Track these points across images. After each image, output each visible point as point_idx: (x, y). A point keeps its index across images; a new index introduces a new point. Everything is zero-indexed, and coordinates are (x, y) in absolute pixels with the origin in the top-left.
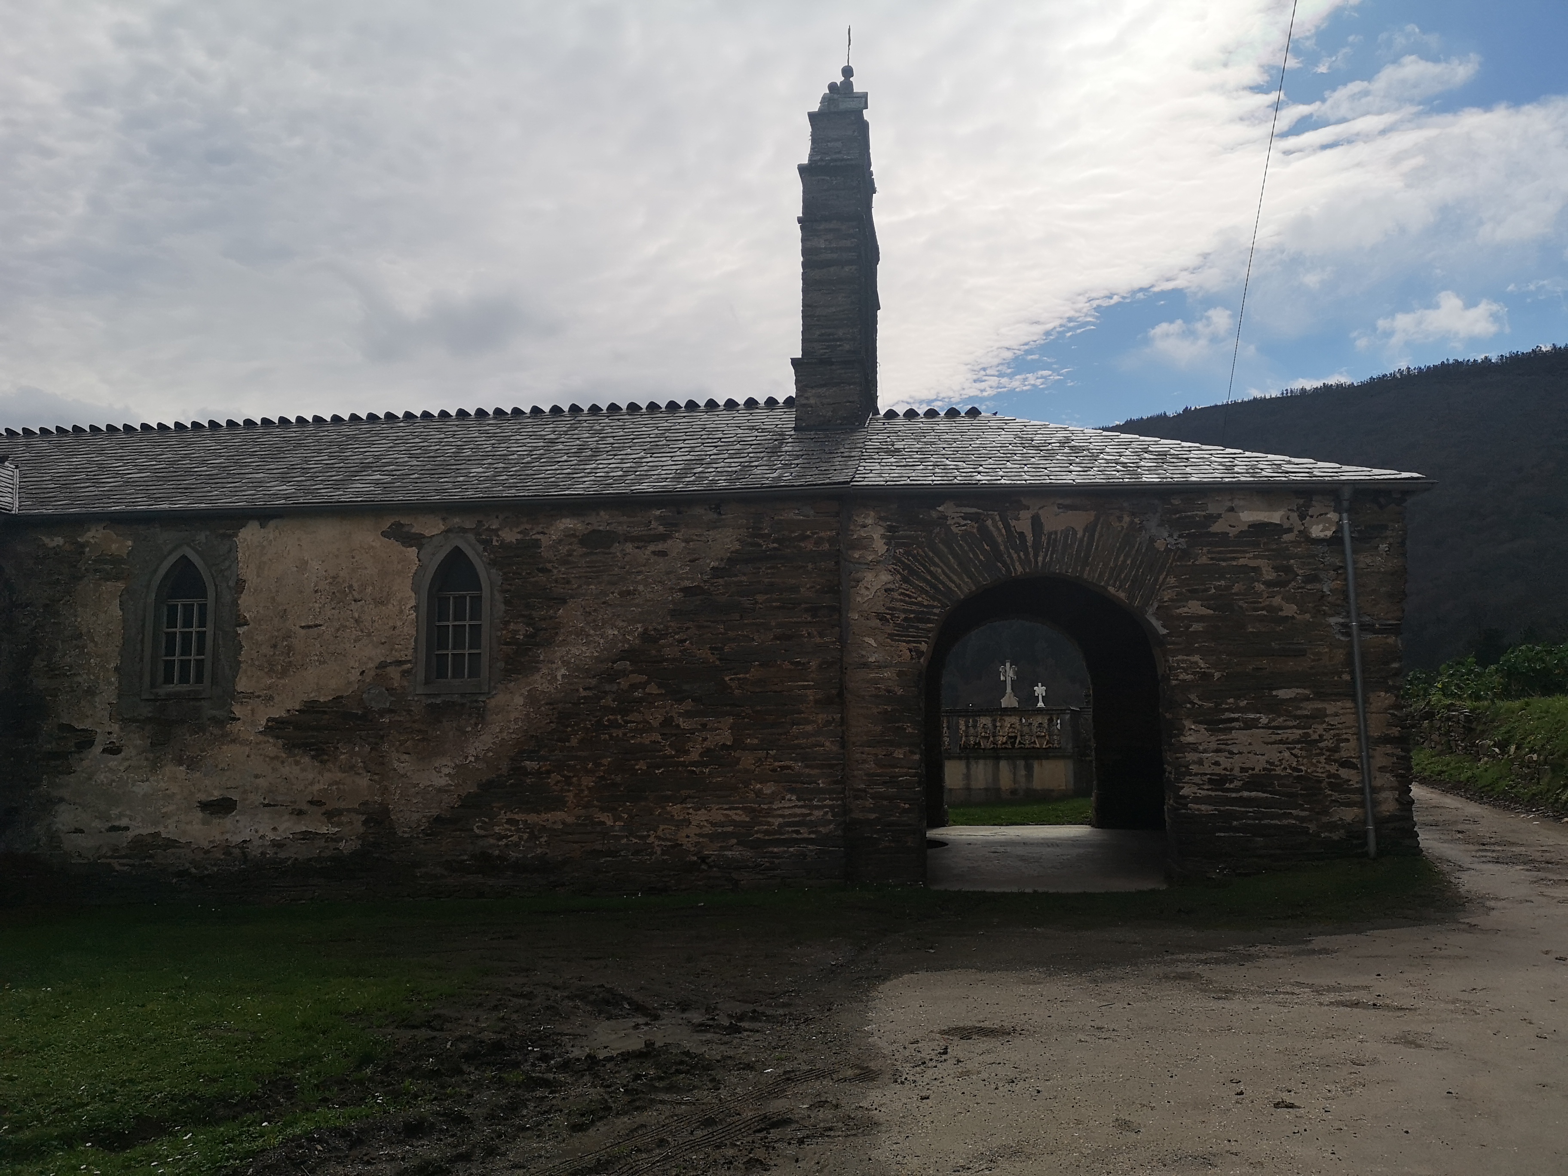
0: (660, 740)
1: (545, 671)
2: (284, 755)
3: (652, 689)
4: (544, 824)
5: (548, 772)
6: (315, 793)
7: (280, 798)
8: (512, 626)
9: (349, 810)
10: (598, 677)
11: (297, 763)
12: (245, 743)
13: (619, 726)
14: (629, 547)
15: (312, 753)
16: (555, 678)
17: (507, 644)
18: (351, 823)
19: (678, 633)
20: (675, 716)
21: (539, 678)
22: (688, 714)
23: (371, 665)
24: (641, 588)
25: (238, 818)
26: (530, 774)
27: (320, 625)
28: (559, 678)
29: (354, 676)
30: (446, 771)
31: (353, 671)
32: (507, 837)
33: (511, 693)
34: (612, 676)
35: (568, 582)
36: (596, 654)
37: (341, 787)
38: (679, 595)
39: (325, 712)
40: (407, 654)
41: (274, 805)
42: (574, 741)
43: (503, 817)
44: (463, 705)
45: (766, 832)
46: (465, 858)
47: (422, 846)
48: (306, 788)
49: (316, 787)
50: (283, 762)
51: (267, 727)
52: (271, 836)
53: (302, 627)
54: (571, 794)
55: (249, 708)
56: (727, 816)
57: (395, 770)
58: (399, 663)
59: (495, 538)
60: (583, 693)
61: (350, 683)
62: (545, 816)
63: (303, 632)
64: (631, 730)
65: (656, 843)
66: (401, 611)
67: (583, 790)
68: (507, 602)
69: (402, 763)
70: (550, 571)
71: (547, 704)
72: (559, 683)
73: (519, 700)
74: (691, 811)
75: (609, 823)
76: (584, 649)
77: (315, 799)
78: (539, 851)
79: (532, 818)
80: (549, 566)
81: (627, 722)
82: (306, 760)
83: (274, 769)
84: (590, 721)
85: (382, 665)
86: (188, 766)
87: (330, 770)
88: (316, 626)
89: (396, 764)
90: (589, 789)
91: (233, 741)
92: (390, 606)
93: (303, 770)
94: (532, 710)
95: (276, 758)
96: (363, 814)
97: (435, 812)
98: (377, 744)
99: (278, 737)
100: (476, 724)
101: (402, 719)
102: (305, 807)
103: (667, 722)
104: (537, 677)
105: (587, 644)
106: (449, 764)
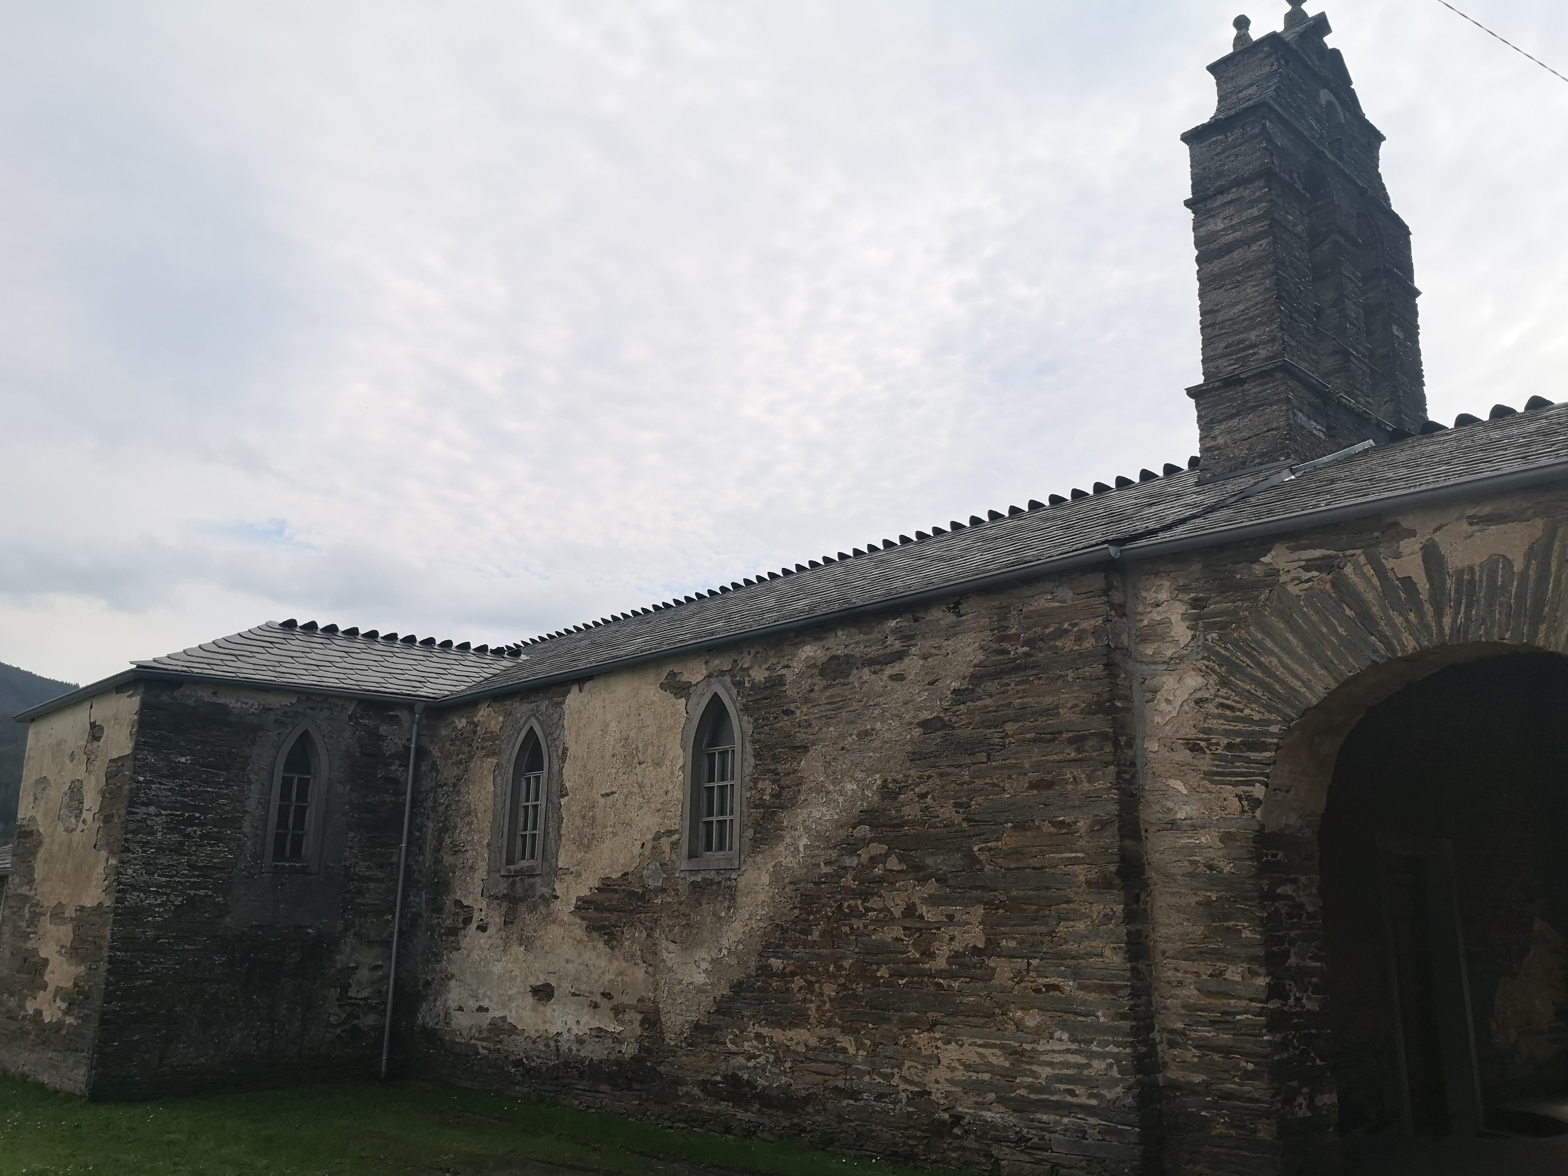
0: (903, 937)
1: (788, 840)
2: (586, 939)
3: (893, 864)
4: (788, 1043)
5: (793, 974)
6: (606, 983)
7: (583, 987)
8: (760, 785)
9: (630, 1007)
10: (838, 847)
11: (595, 948)
12: (563, 924)
13: (861, 916)
14: (866, 673)
15: (606, 937)
16: (797, 849)
17: (756, 807)
18: (631, 1021)
19: (918, 785)
20: (918, 902)
21: (783, 849)
22: (933, 901)
23: (649, 837)
24: (878, 725)
25: (555, 1007)
26: (777, 975)
27: (615, 793)
28: (801, 849)
29: (637, 850)
30: (704, 965)
31: (636, 842)
32: (755, 1057)
33: (759, 868)
34: (851, 847)
35: (810, 725)
36: (836, 817)
37: (625, 978)
38: (917, 732)
39: (615, 891)
40: (674, 823)
41: (579, 995)
42: (816, 935)
43: (752, 1029)
44: (719, 883)
45: (1031, 1088)
46: (719, 1078)
47: (684, 1058)
48: (600, 977)
49: (608, 977)
50: (585, 947)
51: (577, 907)
52: (575, 1030)
53: (603, 796)
54: (813, 1006)
55: (565, 885)
56: (982, 1056)
57: (664, 961)
58: (670, 833)
59: (747, 679)
60: (825, 869)
61: (633, 857)
62: (790, 1033)
63: (602, 801)
64: (873, 921)
65: (902, 1086)
66: (672, 773)
67: (825, 1002)
68: (757, 755)
69: (670, 953)
70: (793, 712)
71: (791, 883)
72: (801, 855)
73: (765, 879)
74: (939, 1044)
75: (852, 1050)
76: (824, 809)
77: (607, 991)
78: (784, 1080)
79: (778, 1035)
80: (792, 707)
81: (868, 910)
82: (601, 945)
83: (580, 955)
84: (831, 907)
85: (657, 837)
86: (526, 947)
87: (617, 959)
88: (613, 793)
89: (665, 954)
90: (831, 1000)
91: (554, 922)
92: (664, 768)
93: (598, 956)
94: (776, 891)
95: (580, 942)
96: (640, 1012)
97: (694, 1017)
98: (651, 929)
99: (583, 919)
100: (729, 908)
101: (669, 900)
102: (598, 999)
103: (910, 911)
104: (781, 848)
105: (826, 804)
106: (706, 956)
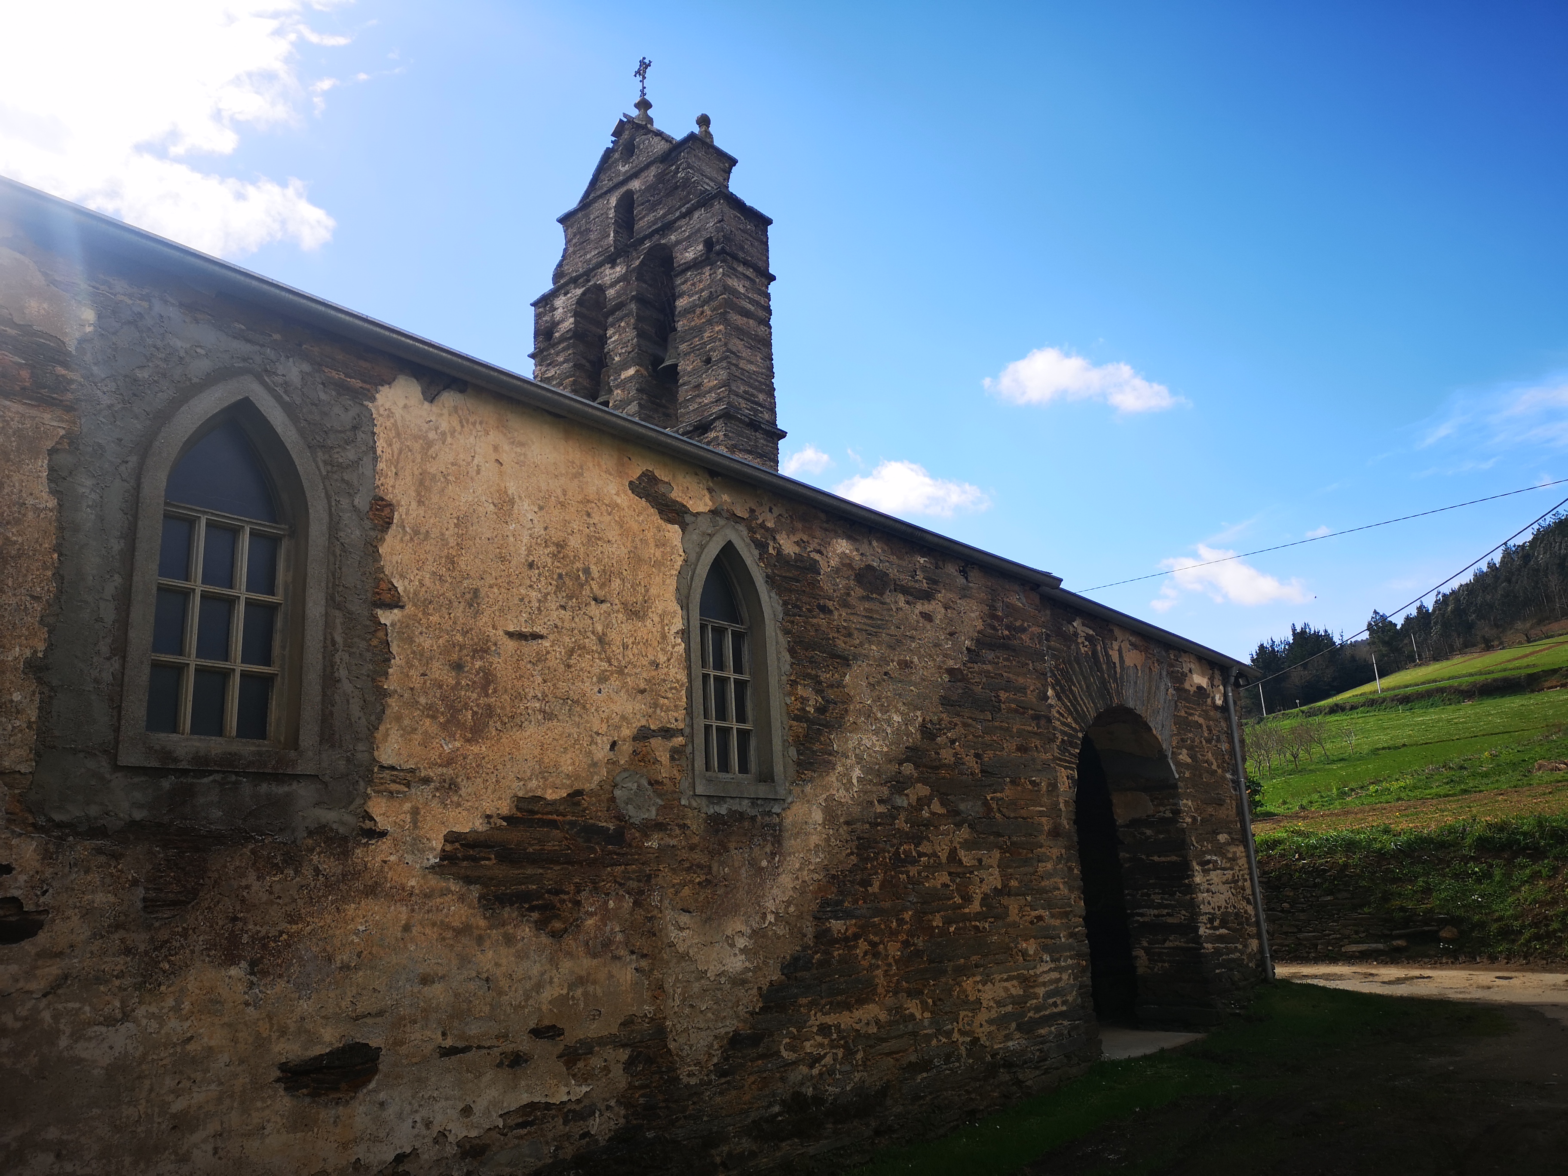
0: (949, 883)
1: (839, 769)
2: (482, 923)
3: (937, 807)
4: (857, 1027)
5: (856, 936)
6: (544, 1008)
7: (474, 1030)
8: (800, 690)
9: (602, 1042)
10: (889, 784)
11: (509, 940)
13: (914, 862)
14: (901, 599)
15: (535, 915)
17: (797, 718)
18: (606, 1069)
19: (949, 730)
21: (834, 779)
23: (626, 732)
24: (916, 660)
25: (382, 1096)
27: (542, 637)
29: (601, 752)
32: (819, 1059)
33: (808, 801)
34: (902, 785)
35: (850, 635)
36: (885, 749)
37: (591, 989)
38: (946, 677)
39: (553, 824)
40: (676, 718)
41: (466, 1049)
44: (753, 819)
46: (776, 1109)
47: (718, 1099)
48: (528, 998)
49: (548, 994)
50: (480, 940)
51: (444, 856)
52: (459, 1130)
53: (511, 635)
54: (879, 972)
55: (407, 806)
56: (1006, 989)
57: (672, 945)
58: (667, 733)
59: (771, 543)
60: (880, 809)
61: (595, 764)
62: (857, 1014)
63: (511, 645)
64: (926, 867)
65: (961, 1040)
67: (890, 965)
69: (681, 929)
70: (830, 612)
71: (847, 823)
72: (855, 789)
73: (818, 816)
74: (980, 986)
75: (918, 1016)
77: (546, 1022)
78: (857, 1076)
79: (846, 1020)
80: (830, 604)
81: (921, 855)
82: (526, 931)
83: (464, 960)
84: (889, 852)
85: (643, 735)
87: (569, 954)
88: (536, 636)
89: (674, 934)
90: (896, 961)
91: (372, 891)
93: (522, 956)
95: (465, 930)
96: (624, 1046)
97: (730, 1026)
98: (641, 892)
99: (468, 880)
100: (773, 854)
101: (673, 842)
102: (525, 1044)
103: (953, 856)
105: (876, 732)
106: (743, 928)
